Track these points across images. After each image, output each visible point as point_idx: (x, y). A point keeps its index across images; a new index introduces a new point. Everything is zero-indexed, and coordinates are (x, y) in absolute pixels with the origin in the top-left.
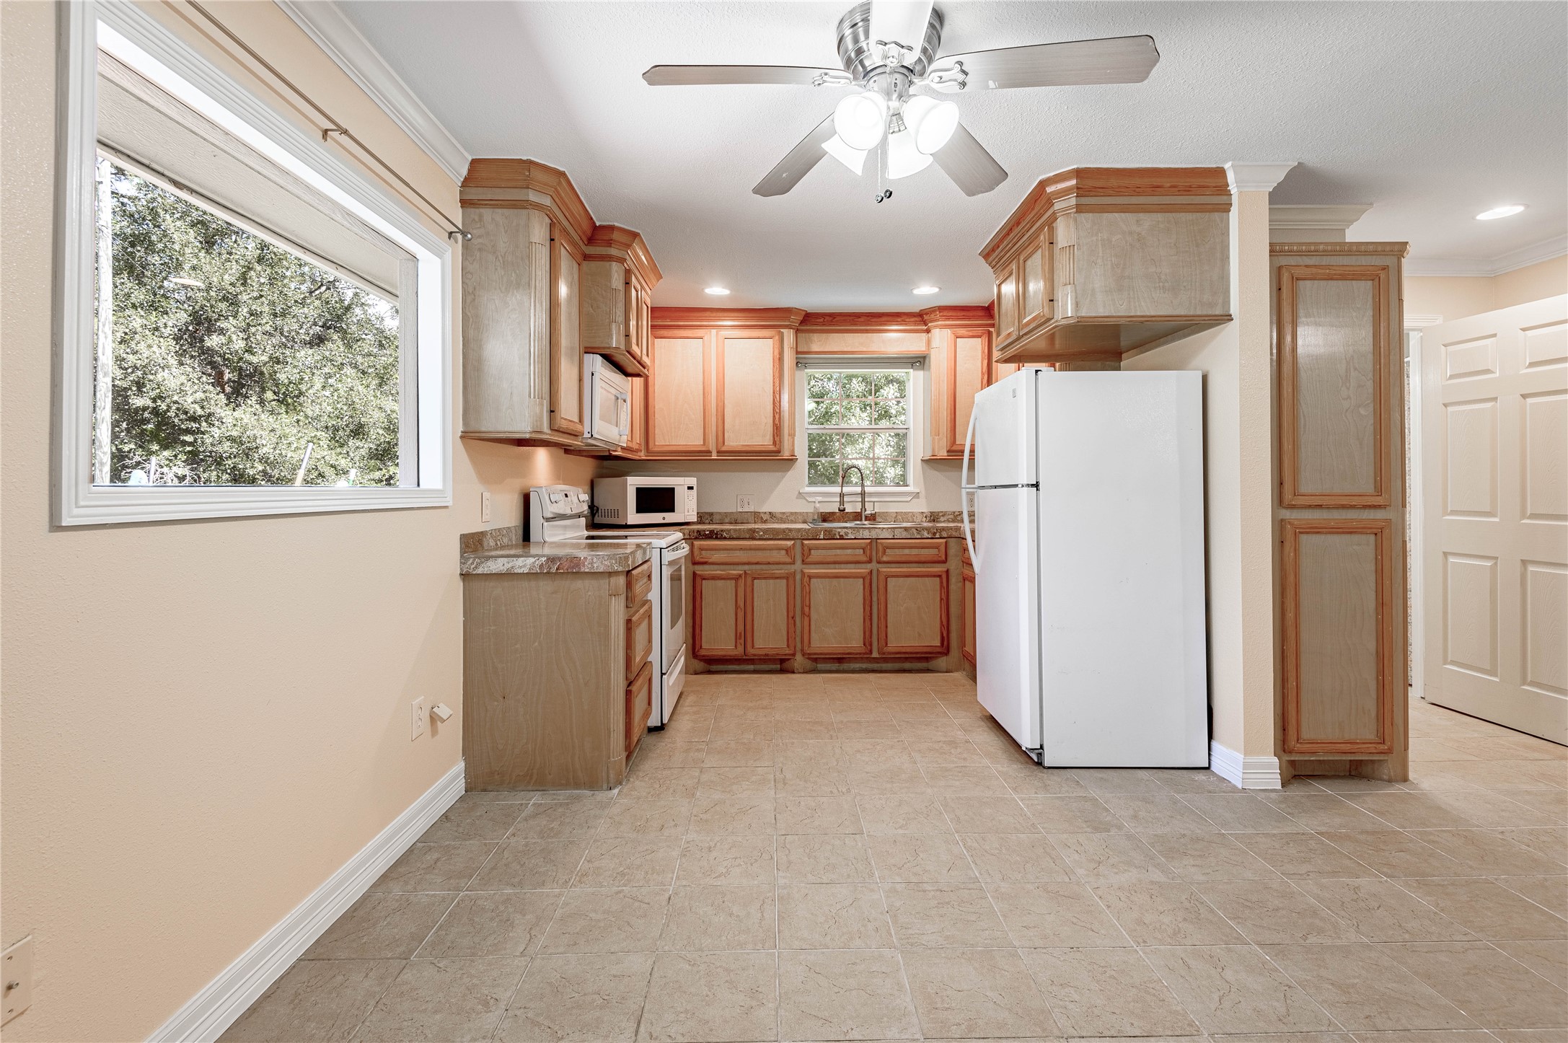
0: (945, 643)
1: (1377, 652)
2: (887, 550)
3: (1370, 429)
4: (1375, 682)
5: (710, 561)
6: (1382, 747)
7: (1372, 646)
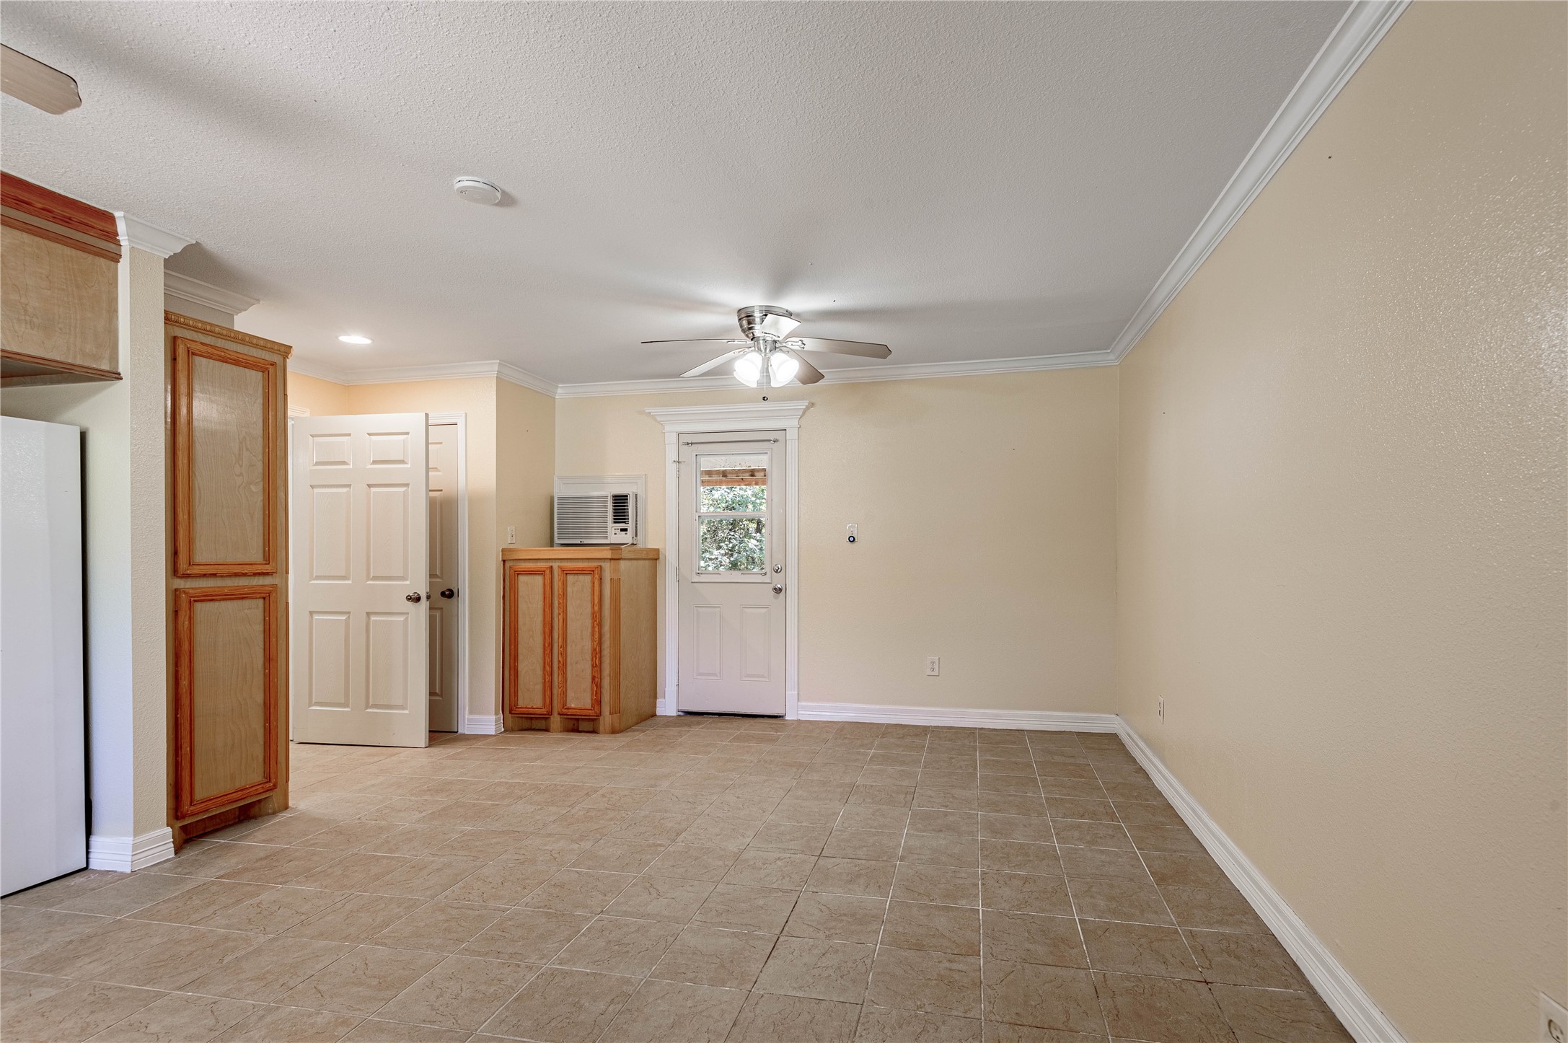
1: (265, 703)
3: (260, 504)
4: (262, 730)
6: (268, 785)
7: (259, 697)
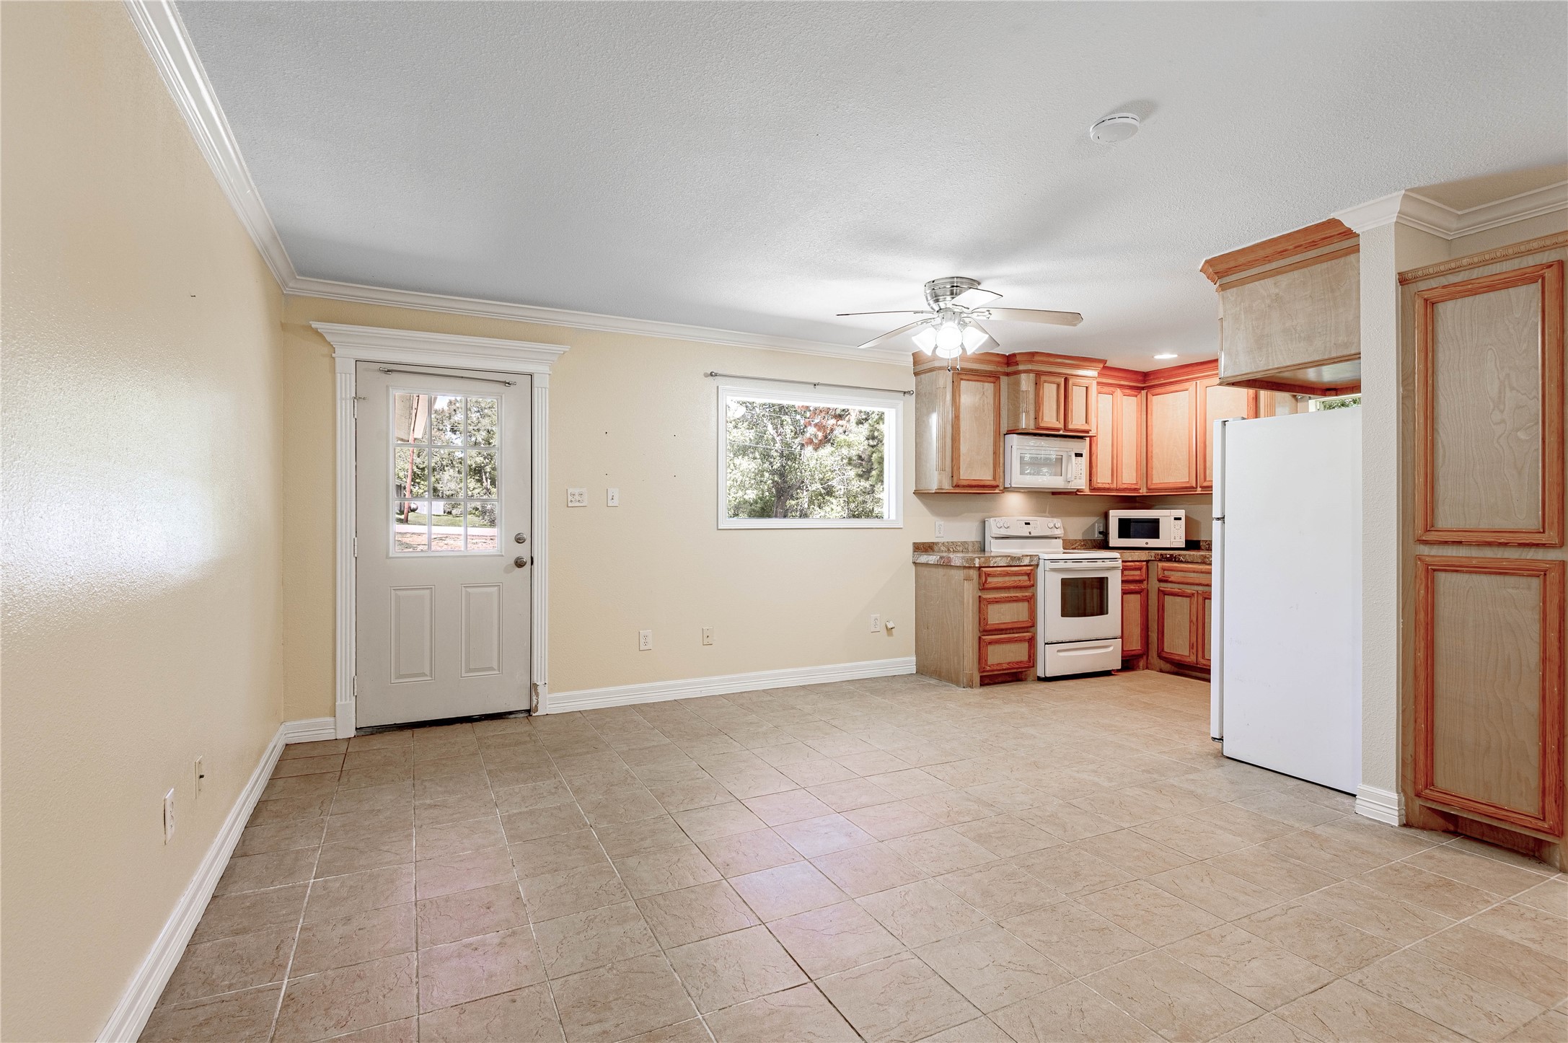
1: (1540, 715)
3: (1533, 455)
4: (1535, 749)
5: (1170, 580)
6: (1540, 824)
7: (1531, 705)
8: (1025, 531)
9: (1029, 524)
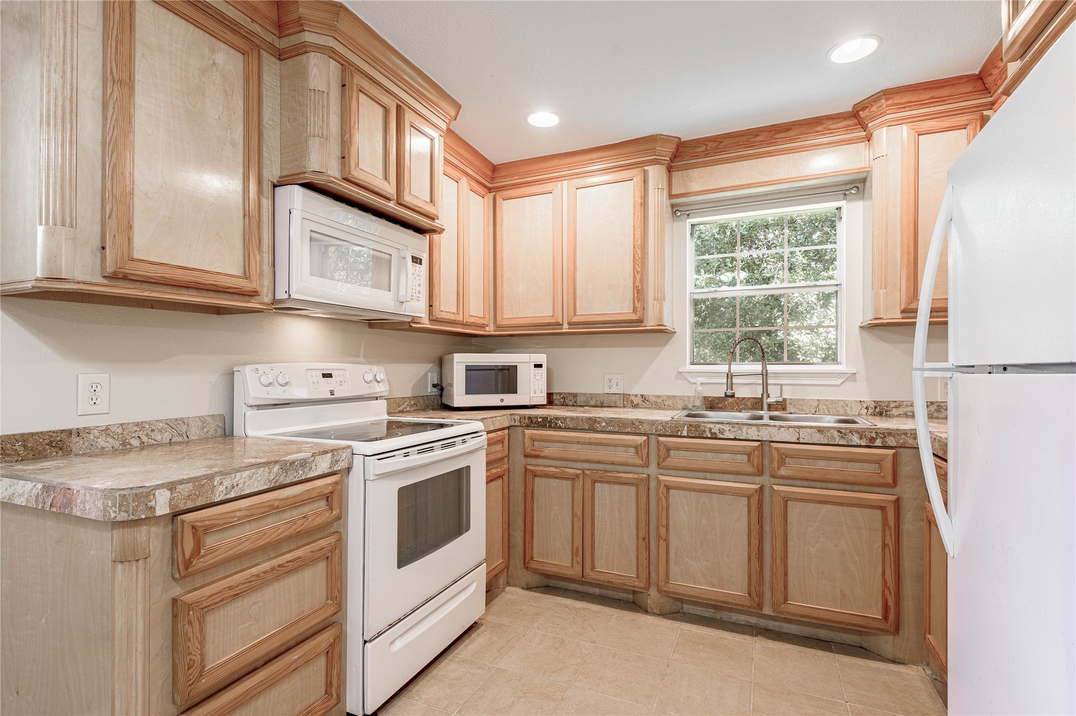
0: (892, 616)
2: (788, 460)
5: (543, 454)
8: (323, 389)
9: (330, 376)
